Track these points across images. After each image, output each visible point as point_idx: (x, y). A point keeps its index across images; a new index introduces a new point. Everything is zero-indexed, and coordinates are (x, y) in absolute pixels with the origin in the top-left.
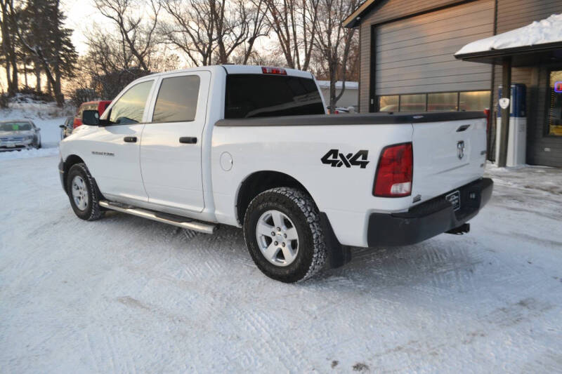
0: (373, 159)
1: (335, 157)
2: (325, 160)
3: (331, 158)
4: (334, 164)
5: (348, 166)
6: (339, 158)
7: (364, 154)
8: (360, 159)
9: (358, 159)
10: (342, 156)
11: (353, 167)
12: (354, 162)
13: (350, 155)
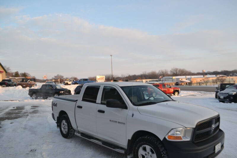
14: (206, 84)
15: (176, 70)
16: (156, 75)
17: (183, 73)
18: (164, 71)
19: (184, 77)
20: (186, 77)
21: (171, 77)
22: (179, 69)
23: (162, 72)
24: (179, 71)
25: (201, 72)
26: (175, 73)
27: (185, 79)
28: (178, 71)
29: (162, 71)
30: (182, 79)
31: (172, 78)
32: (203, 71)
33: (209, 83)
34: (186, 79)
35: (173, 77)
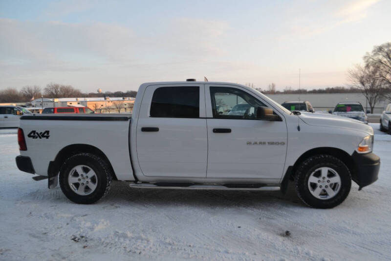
14: (119, 111)
15: (56, 87)
16: (17, 95)
17: (69, 93)
18: (33, 88)
19: (74, 99)
20: (77, 100)
21: (51, 100)
22: (60, 86)
23: (29, 91)
24: (61, 89)
25: (96, 92)
26: (54, 92)
27: (77, 103)
28: (59, 90)
29: (28, 89)
30: (71, 104)
31: (54, 102)
32: (98, 91)
33: (122, 109)
34: (79, 103)
35: (55, 99)
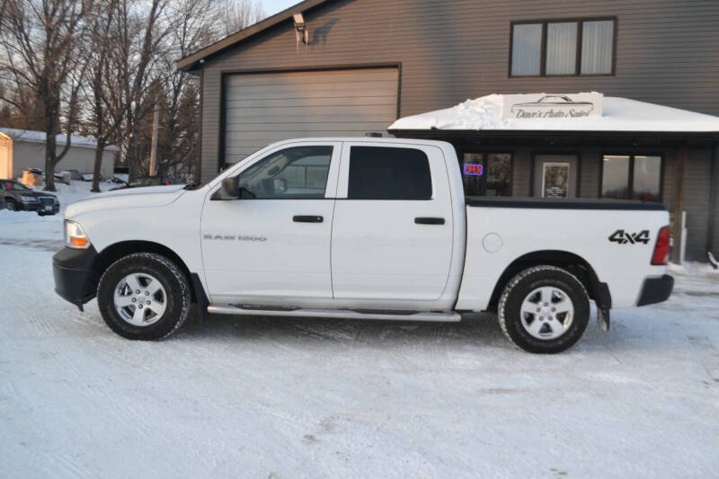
0: (653, 237)
1: (621, 235)
2: (612, 239)
3: (617, 237)
4: (620, 241)
5: (632, 242)
6: (625, 237)
7: (646, 233)
8: (643, 237)
9: (641, 238)
10: (627, 235)
11: (637, 244)
12: (638, 239)
13: (634, 235)
